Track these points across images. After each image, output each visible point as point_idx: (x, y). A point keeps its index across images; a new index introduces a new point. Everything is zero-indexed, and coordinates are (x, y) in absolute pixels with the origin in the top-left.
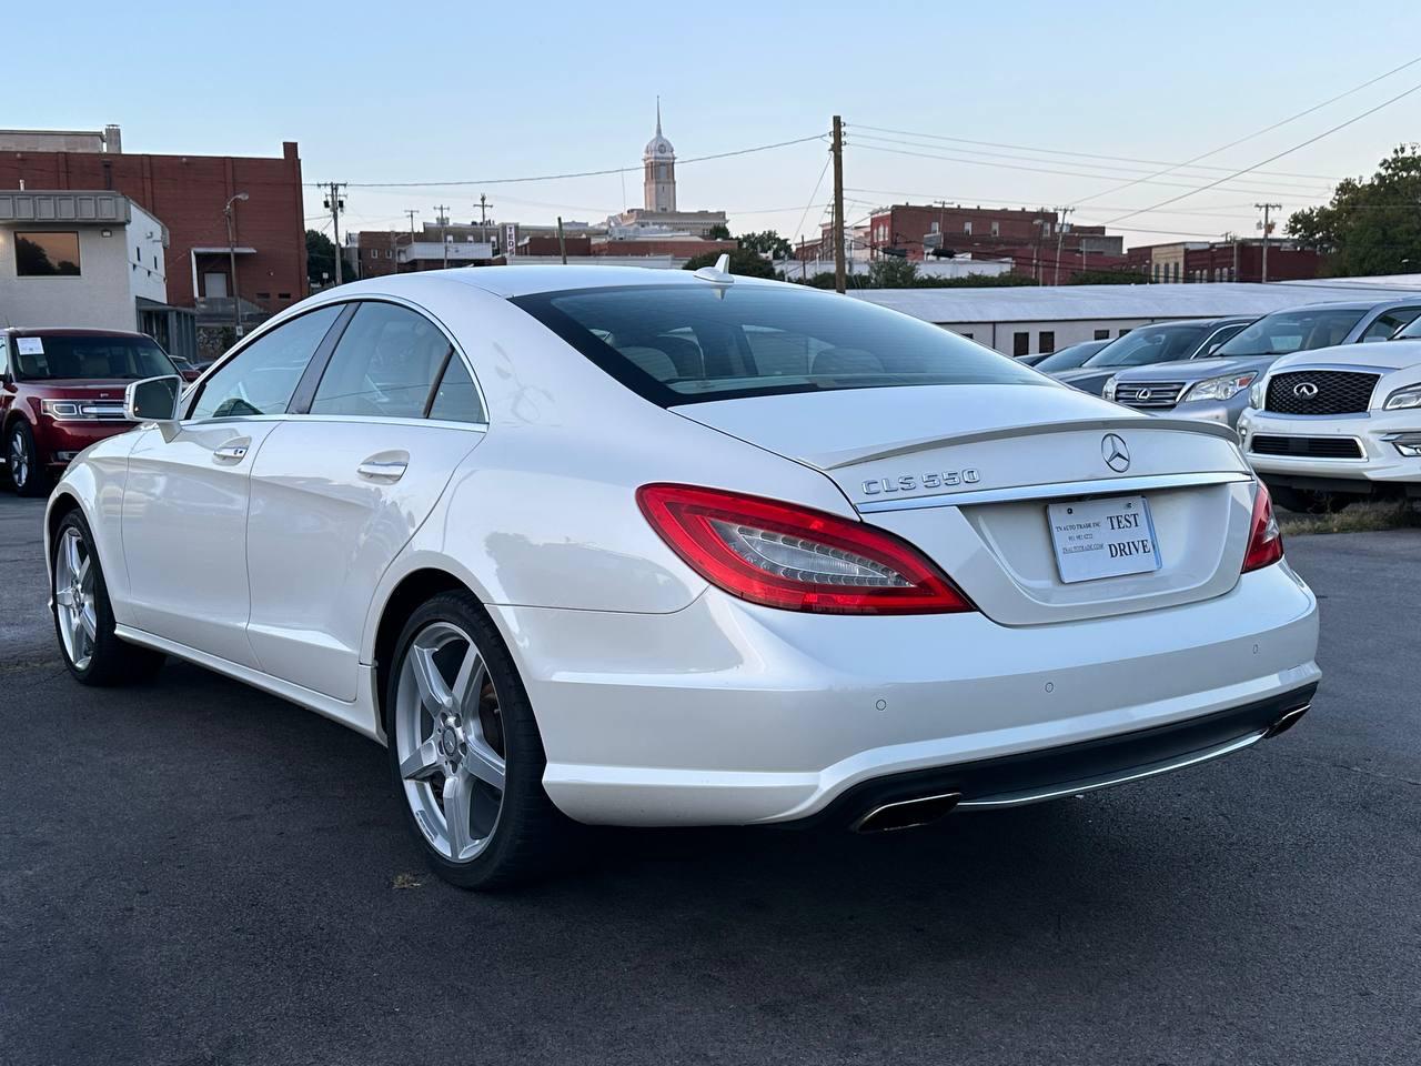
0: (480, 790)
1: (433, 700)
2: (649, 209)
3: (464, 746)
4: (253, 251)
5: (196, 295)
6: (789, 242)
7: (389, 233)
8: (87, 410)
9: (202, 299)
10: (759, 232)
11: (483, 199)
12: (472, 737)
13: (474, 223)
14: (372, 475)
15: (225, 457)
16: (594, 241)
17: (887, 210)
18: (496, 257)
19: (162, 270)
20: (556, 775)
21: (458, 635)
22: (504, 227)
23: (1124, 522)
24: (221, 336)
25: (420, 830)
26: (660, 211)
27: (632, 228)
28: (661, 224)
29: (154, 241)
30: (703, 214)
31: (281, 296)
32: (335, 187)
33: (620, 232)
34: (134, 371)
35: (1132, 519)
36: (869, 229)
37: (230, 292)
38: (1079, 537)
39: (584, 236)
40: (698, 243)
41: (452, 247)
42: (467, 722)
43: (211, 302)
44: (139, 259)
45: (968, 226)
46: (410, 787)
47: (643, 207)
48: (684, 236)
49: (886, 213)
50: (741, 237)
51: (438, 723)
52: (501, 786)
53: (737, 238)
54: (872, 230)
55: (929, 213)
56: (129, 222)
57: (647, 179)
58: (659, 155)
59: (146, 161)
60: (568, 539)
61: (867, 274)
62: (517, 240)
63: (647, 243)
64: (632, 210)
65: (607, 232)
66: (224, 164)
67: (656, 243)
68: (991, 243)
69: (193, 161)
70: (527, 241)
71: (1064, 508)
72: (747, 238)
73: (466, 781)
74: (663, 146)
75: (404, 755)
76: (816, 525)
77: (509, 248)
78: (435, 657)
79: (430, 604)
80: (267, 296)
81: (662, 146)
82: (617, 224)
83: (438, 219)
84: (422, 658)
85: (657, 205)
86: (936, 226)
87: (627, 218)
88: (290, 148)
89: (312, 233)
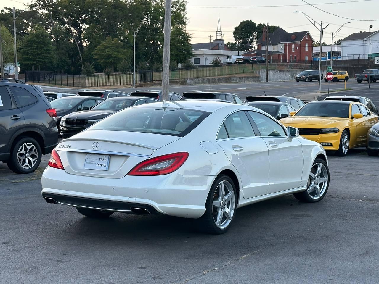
23: (102, 160)
35: (104, 160)
38: (91, 161)
71: (90, 155)
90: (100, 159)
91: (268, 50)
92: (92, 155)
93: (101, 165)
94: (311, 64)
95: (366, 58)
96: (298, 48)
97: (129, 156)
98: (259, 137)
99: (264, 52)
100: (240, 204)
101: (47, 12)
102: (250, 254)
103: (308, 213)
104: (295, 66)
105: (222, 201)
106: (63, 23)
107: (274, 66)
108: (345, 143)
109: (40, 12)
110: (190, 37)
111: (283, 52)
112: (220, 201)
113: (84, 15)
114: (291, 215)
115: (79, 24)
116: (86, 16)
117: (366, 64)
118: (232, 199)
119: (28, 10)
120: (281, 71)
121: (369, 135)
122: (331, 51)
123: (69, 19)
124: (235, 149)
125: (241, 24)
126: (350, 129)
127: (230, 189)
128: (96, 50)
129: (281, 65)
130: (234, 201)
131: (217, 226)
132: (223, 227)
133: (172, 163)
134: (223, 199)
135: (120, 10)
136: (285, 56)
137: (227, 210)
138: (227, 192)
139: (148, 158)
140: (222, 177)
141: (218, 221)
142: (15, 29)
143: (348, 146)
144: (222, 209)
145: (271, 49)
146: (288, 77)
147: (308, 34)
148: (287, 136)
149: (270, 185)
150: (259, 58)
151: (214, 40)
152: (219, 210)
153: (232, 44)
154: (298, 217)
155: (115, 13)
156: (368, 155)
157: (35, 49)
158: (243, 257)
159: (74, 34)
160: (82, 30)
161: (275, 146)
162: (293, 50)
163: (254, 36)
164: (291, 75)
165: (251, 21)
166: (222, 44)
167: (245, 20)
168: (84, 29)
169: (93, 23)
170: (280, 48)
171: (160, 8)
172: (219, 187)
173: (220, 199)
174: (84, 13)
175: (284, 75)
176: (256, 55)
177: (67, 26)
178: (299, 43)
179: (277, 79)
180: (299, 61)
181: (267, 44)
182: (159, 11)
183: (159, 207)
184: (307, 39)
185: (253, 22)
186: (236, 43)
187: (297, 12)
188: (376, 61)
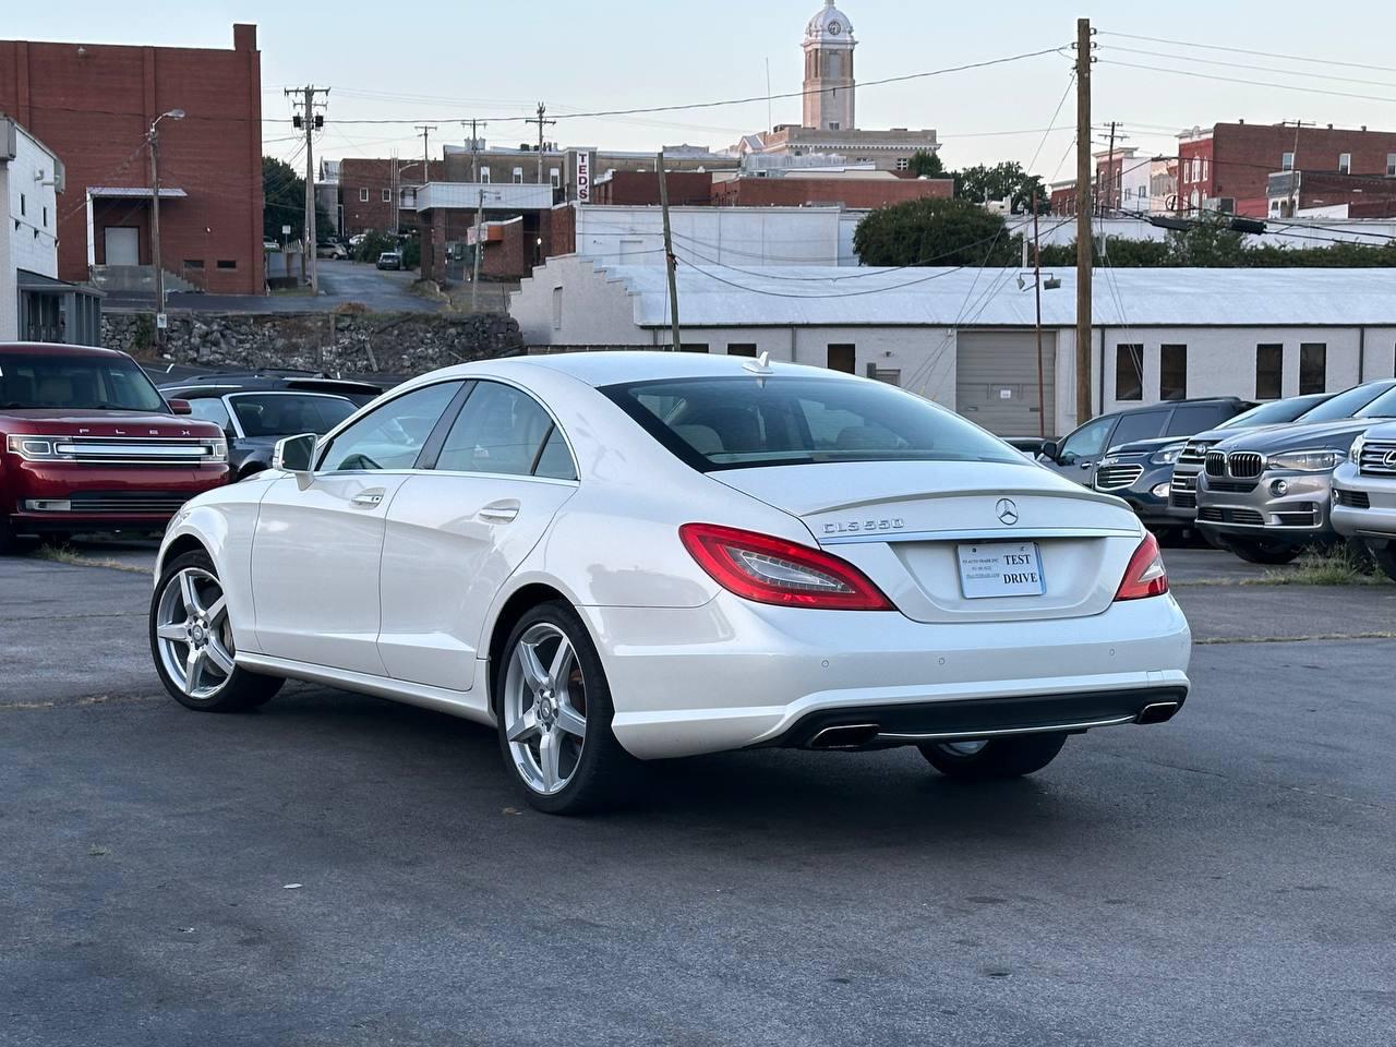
0: (567, 741)
1: (534, 680)
2: (809, 125)
3: (556, 711)
4: (181, 193)
5: (91, 260)
6: (1041, 182)
7: (388, 163)
8: (62, 449)
9: (101, 268)
10: (991, 164)
11: (541, 111)
12: (562, 703)
13: (525, 147)
14: (490, 517)
15: (361, 503)
16: (718, 178)
17: (1207, 132)
18: (557, 207)
19: (52, 228)
20: (620, 721)
21: (558, 633)
22: (573, 154)
23: (1018, 560)
24: (134, 328)
25: (520, 775)
26: (828, 128)
27: (780, 157)
28: (828, 151)
29: (44, 184)
30: (900, 134)
31: (222, 264)
32: (309, 93)
33: (761, 162)
34: (104, 398)
36: (1175, 163)
37: (145, 256)
39: (701, 170)
40: (889, 183)
41: (491, 189)
42: (559, 694)
43: (113, 273)
44: (23, 213)
45: (1346, 160)
46: (514, 747)
47: (800, 122)
48: (866, 172)
49: (1204, 137)
50: (961, 171)
51: (538, 696)
52: (583, 735)
53: (955, 175)
54: (1181, 166)
55: (1281, 136)
56: (13, 157)
57: (808, 77)
58: (829, 37)
59: (22, 51)
60: (636, 567)
61: (1163, 241)
62: (593, 177)
63: (803, 182)
64: (782, 127)
65: (739, 164)
66: (143, 59)
67: (818, 183)
68: (1383, 189)
69: (94, 51)
70: (608, 177)
71: (970, 548)
72: (972, 174)
73: (557, 736)
74: (835, 25)
75: (510, 723)
76: (792, 551)
77: (579, 188)
78: (535, 649)
79: (535, 610)
80: (200, 263)
81: (834, 23)
82: (757, 150)
83: (467, 140)
84: (526, 651)
85: (824, 119)
86: (1290, 159)
87: (773, 140)
88: (245, 34)
89: (271, 162)
90: (1010, 559)
92: (978, 548)
93: (1018, 579)
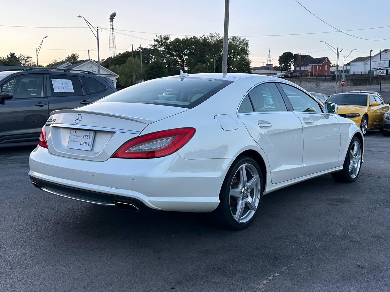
23: (87, 137)
35: (89, 137)
38: (75, 138)
71: (75, 131)
90: (85, 136)
91: (301, 70)
92: (77, 131)
93: (85, 144)
94: (329, 77)
95: (366, 73)
96: (320, 68)
97: (116, 132)
98: (292, 112)
99: (298, 71)
100: (267, 191)
101: (164, 49)
102: (277, 274)
103: (347, 197)
104: (319, 79)
105: (243, 189)
106: (173, 56)
107: (305, 79)
108: (364, 126)
109: (159, 49)
110: (250, 62)
111: (311, 70)
112: (240, 188)
113: (186, 51)
114: (328, 199)
115: (183, 56)
116: (186, 52)
117: (367, 77)
118: (256, 185)
119: (153, 48)
120: (309, 82)
121: (385, 119)
122: (343, 69)
123: (177, 53)
124: (261, 125)
125: (283, 54)
126: (369, 114)
127: (255, 174)
128: (192, 71)
129: (309, 78)
130: (259, 188)
131: (236, 221)
132: (244, 221)
133: (171, 142)
134: (244, 186)
135: (207, 46)
136: (312, 73)
137: (250, 199)
138: (249, 177)
139: (138, 135)
140: (243, 159)
141: (237, 214)
142: (141, 58)
143: (367, 128)
144: (243, 199)
145: (303, 69)
146: (314, 85)
147: (328, 59)
148: (323, 112)
149: (303, 167)
150: (294, 74)
151: (266, 65)
152: (239, 201)
153: (278, 67)
154: (336, 203)
155: (204, 48)
156: (383, 135)
157: (155, 71)
158: (265, 282)
159: (180, 63)
160: (184, 60)
161: (310, 123)
162: (317, 70)
163: (292, 62)
164: (316, 84)
165: (290, 52)
166: (271, 67)
167: (286, 52)
168: (185, 59)
169: (191, 55)
170: (309, 68)
171: (232, 45)
172: (239, 171)
173: (241, 186)
174: (185, 49)
175: (312, 84)
176: (293, 72)
177: (176, 58)
178: (322, 65)
179: (307, 87)
180: (322, 75)
181: (300, 66)
182: (231, 47)
183: (149, 201)
184: (326, 62)
185: (291, 53)
186: (280, 66)
187: (321, 42)
188: (375, 73)
